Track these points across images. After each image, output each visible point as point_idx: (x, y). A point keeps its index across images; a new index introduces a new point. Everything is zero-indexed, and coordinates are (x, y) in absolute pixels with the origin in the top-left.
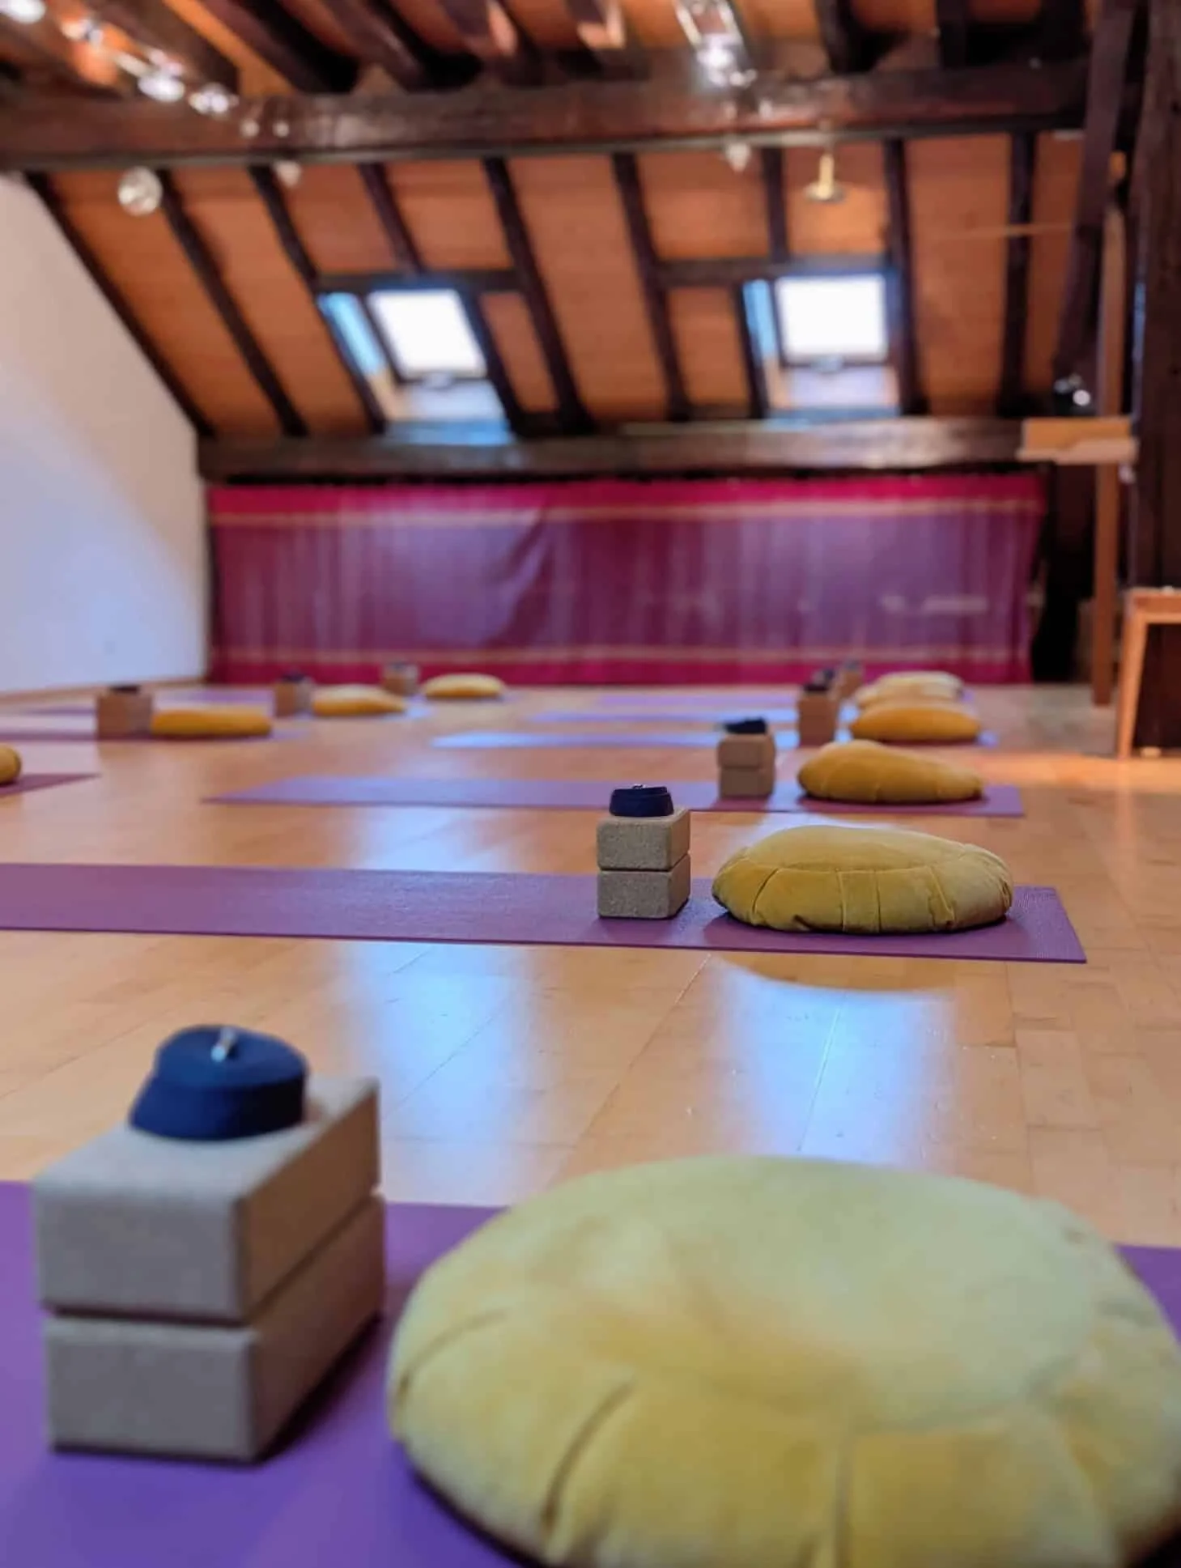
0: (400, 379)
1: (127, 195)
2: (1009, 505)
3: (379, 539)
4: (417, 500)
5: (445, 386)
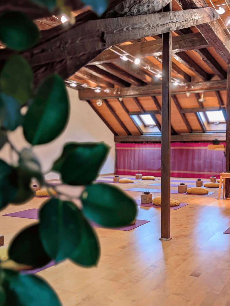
3: (141, 152)
4: (147, 145)
5: (152, 127)
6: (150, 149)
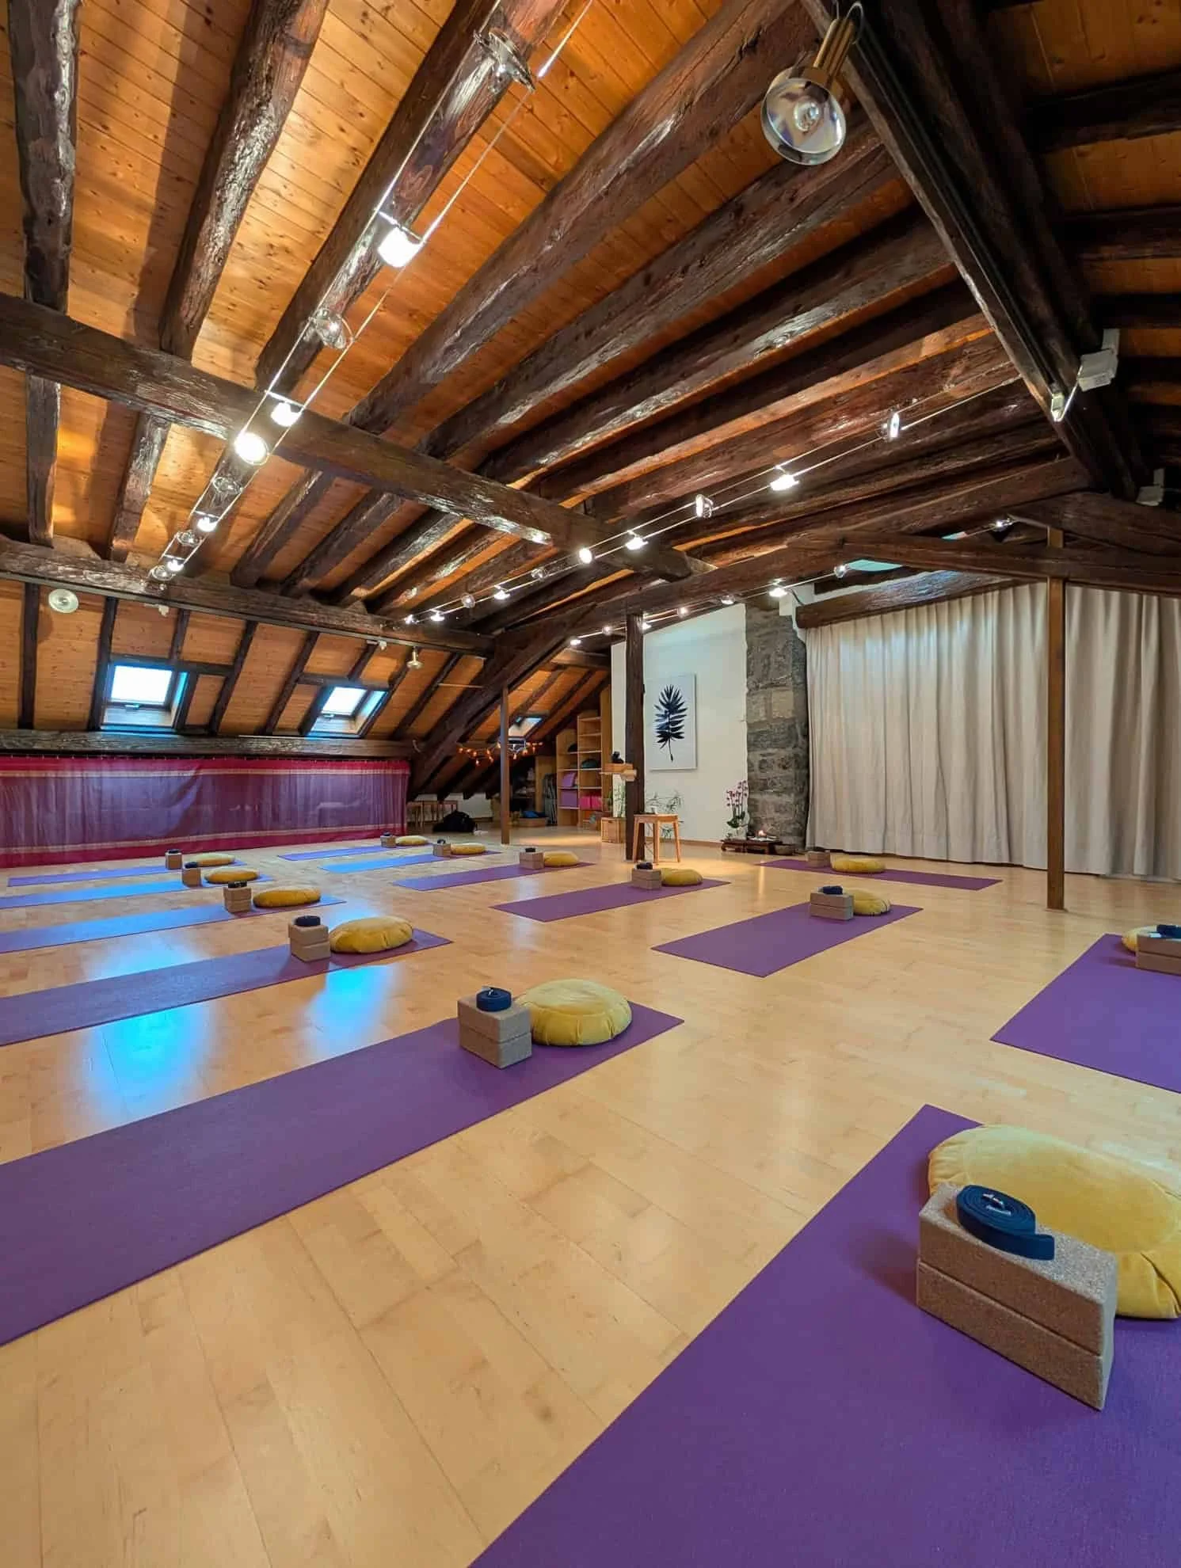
0: (109, 704)
3: (94, 784)
5: (136, 709)
6: (132, 774)
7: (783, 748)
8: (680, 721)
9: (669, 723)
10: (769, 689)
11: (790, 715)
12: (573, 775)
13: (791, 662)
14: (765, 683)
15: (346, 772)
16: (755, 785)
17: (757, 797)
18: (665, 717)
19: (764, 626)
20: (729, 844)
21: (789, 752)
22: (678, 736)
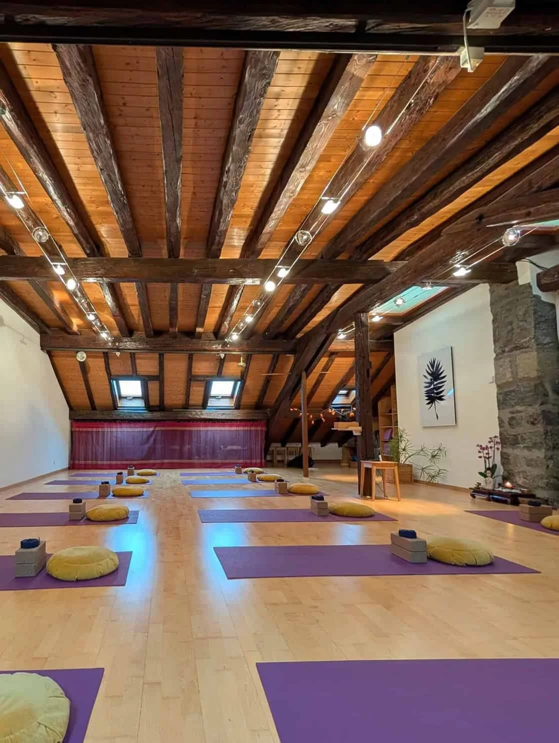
0: (121, 397)
1: (79, 354)
2: (259, 428)
3: (115, 434)
4: (124, 425)
5: (131, 399)
6: (129, 430)
7: (529, 405)
8: (441, 387)
9: (434, 388)
10: (515, 352)
11: (534, 374)
12: (390, 431)
13: (533, 325)
14: (510, 347)
15: (227, 428)
16: (506, 440)
17: (509, 450)
18: (431, 383)
19: (506, 296)
20: (477, 491)
21: (536, 409)
22: (441, 399)
